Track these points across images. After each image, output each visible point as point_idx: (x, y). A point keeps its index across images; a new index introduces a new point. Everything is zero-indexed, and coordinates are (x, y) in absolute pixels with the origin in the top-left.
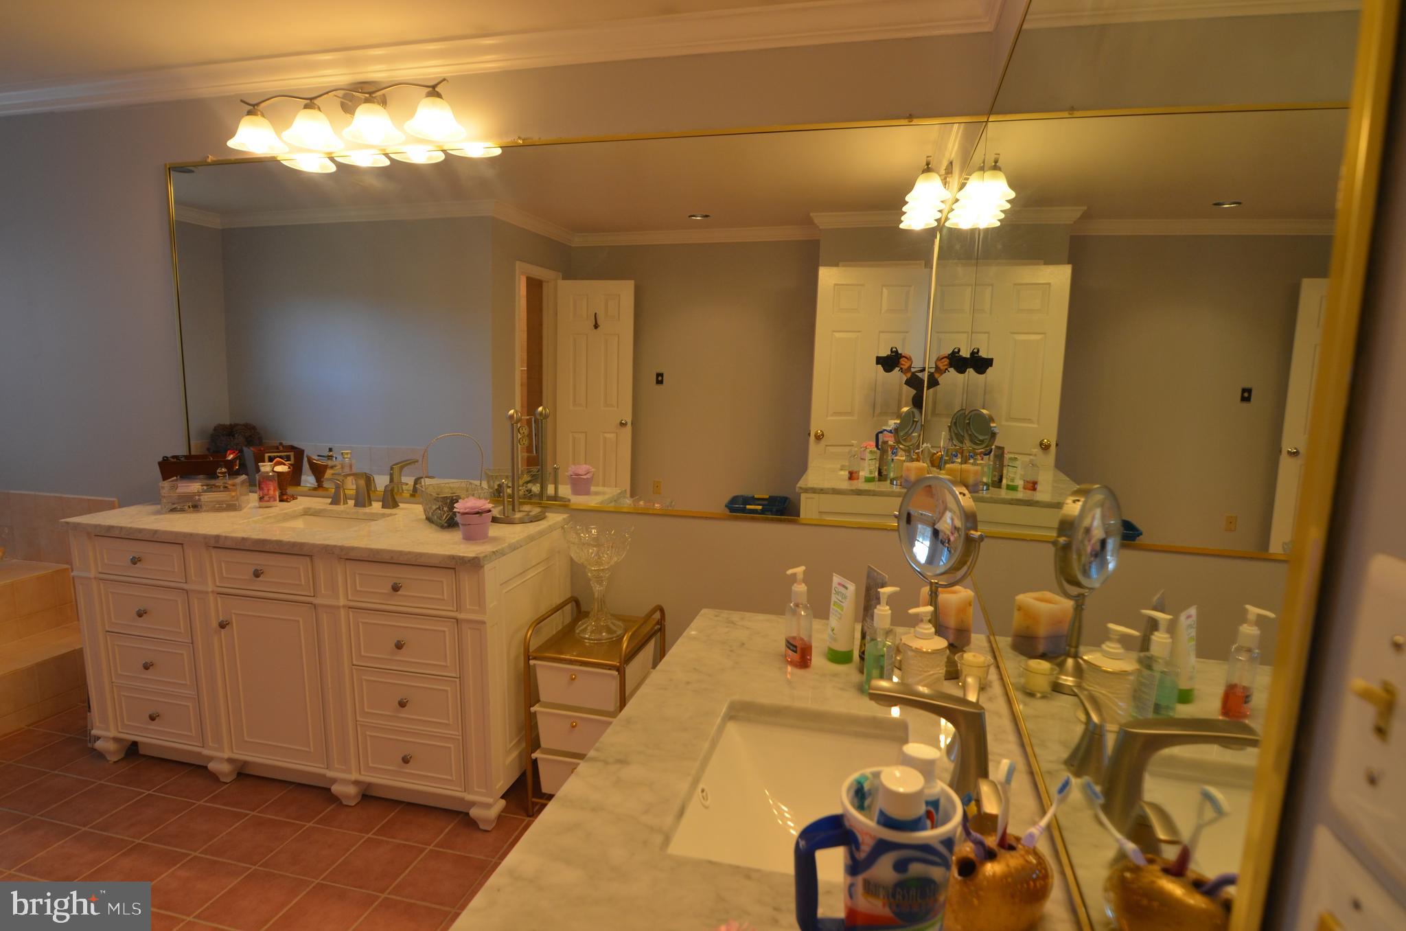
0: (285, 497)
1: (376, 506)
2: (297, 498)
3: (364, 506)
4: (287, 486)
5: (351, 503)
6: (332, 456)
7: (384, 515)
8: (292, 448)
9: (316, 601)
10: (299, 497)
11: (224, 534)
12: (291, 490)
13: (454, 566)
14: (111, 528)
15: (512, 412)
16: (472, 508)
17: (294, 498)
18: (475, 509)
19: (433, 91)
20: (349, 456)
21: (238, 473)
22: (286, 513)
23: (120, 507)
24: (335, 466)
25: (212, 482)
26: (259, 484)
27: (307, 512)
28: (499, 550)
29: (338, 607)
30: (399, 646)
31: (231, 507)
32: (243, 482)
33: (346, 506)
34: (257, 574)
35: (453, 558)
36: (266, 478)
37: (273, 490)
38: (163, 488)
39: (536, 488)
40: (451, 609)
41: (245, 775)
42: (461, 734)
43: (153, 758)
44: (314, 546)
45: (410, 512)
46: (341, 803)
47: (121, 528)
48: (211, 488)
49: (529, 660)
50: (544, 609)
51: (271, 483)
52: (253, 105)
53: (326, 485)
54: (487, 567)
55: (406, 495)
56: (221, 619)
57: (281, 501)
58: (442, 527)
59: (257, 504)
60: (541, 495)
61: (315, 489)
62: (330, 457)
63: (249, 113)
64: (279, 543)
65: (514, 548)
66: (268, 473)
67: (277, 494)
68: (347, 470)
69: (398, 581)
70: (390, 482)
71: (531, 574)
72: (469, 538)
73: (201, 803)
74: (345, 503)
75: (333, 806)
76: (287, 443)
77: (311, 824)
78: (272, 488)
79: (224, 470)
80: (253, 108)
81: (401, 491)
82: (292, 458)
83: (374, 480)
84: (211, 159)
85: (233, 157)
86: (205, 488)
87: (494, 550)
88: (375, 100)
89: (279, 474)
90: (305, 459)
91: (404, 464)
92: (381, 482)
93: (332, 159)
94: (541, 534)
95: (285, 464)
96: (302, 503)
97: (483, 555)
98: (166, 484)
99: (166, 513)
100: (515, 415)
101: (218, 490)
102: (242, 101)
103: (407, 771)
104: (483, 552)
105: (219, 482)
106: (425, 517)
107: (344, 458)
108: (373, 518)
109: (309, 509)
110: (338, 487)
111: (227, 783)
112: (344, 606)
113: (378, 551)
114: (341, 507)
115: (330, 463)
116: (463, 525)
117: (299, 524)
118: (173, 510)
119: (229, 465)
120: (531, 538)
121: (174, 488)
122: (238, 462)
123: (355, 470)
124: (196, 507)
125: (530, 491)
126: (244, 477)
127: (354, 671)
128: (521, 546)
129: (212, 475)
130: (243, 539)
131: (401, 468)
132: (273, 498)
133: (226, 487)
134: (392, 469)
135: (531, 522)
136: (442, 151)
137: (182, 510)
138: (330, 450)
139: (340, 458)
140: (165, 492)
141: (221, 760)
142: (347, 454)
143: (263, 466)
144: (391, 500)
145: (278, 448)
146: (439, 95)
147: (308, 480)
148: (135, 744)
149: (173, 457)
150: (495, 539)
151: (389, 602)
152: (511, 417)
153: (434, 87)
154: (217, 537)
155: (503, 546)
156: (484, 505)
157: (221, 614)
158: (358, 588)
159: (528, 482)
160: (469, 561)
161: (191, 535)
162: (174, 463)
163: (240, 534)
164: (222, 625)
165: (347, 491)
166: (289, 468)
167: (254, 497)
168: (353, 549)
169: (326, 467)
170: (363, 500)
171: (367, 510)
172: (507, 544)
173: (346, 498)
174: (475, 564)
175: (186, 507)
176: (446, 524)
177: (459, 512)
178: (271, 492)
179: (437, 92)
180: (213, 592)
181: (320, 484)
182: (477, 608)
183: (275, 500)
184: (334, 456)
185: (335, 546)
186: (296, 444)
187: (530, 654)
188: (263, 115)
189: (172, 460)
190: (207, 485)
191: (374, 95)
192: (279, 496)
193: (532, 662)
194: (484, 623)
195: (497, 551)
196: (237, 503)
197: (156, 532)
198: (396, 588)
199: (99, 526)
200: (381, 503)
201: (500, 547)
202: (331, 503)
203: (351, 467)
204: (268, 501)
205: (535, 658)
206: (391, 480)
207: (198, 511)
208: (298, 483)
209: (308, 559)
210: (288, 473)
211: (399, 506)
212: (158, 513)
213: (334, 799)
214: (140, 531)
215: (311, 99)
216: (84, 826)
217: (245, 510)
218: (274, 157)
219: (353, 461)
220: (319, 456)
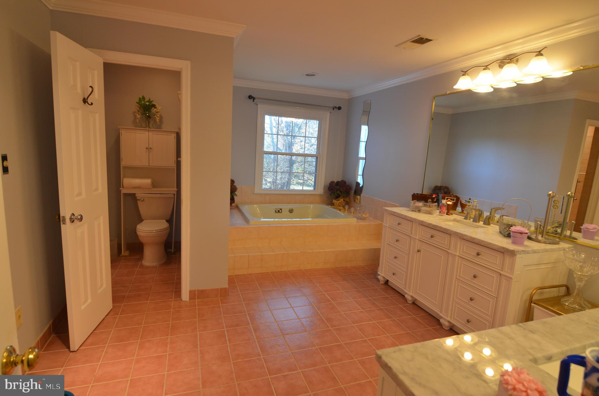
0: (449, 213)
1: (481, 223)
2: (453, 215)
3: (476, 222)
4: (450, 209)
5: (472, 220)
6: (469, 201)
7: (483, 227)
8: (456, 197)
9: (449, 251)
10: (454, 215)
11: (425, 221)
12: (451, 212)
13: (503, 251)
14: (395, 212)
15: (550, 192)
16: (518, 230)
17: (452, 214)
18: (519, 231)
19: (539, 53)
20: (476, 202)
21: (435, 202)
22: (447, 219)
23: (400, 207)
24: (471, 206)
25: (426, 204)
26: (441, 207)
27: (455, 220)
28: (526, 250)
29: (456, 256)
30: (475, 277)
31: (430, 213)
32: (435, 206)
33: (469, 221)
34: (432, 237)
35: (503, 248)
36: (443, 205)
37: (445, 210)
38: (411, 203)
39: (559, 230)
40: (499, 269)
41: (414, 303)
42: (492, 320)
43: (391, 287)
44: (452, 231)
45: (494, 228)
46: (442, 327)
47: (397, 213)
48: (425, 206)
49: (531, 303)
50: (547, 284)
51: (444, 207)
52: (465, 72)
53: (465, 212)
54: (518, 256)
55: (495, 222)
56: (418, 249)
57: (447, 214)
58: (505, 236)
59: (438, 214)
60: (561, 234)
61: (460, 213)
62: (469, 202)
63: (463, 75)
64: (441, 227)
65: (534, 252)
66: (444, 203)
67: (446, 212)
68: (474, 208)
69: (479, 252)
70: (490, 215)
71: (543, 266)
72: (514, 243)
73: (400, 306)
74: (470, 220)
75: (440, 327)
76: (454, 194)
77: (430, 328)
78: (444, 209)
79: (430, 200)
80: (465, 73)
81: (493, 219)
82: (455, 200)
83: (483, 213)
84: (448, 92)
85: (455, 91)
86: (423, 205)
87: (524, 250)
88: (512, 62)
89: (448, 205)
90: (459, 201)
91: (497, 209)
92: (486, 214)
93: (492, 87)
94: (553, 250)
95: (451, 202)
96: (454, 216)
97: (517, 250)
98: (412, 202)
99: (410, 211)
100: (552, 194)
101: (427, 206)
102: (462, 71)
103: (468, 326)
104: (517, 249)
105: (428, 204)
106: (499, 231)
107: (474, 203)
108: (478, 227)
109: (456, 219)
110: (468, 213)
111: (409, 304)
112: (458, 256)
113: (474, 238)
114: (468, 221)
115: (468, 204)
116: (512, 236)
117: (451, 223)
118: (413, 211)
119: (433, 199)
120: (546, 251)
121: (414, 203)
122: (436, 198)
123: (477, 208)
124: (419, 211)
125: (557, 231)
126: (436, 204)
127: (457, 281)
128: (539, 252)
129: (427, 202)
130: (430, 224)
131: (496, 210)
132: (444, 213)
133: (430, 206)
134: (491, 210)
135: (550, 244)
136: (542, 77)
137: (415, 211)
138: (470, 199)
139: (473, 202)
140: (411, 204)
141: (409, 295)
142: (476, 201)
143: (443, 201)
144: (488, 221)
145: (451, 196)
146: (542, 55)
147: (459, 209)
148: (388, 281)
149: (417, 194)
150: (527, 246)
151: (475, 259)
152: (550, 195)
153: (540, 52)
154: (423, 222)
155: (529, 249)
156: (524, 230)
157: (419, 247)
158: (464, 250)
159: (557, 227)
160: (510, 251)
161: (415, 219)
162: (416, 196)
163: (430, 222)
164: (418, 251)
165: (471, 216)
166: (452, 203)
167: (438, 211)
168: (465, 235)
169: (466, 205)
170: (476, 220)
171: (477, 224)
172: (531, 249)
173: (470, 218)
174: (512, 253)
175: (417, 211)
176: (506, 235)
177: (512, 231)
178: (444, 211)
179: (541, 53)
180: (418, 239)
181: (463, 211)
182: (510, 272)
183: (445, 214)
184: (471, 201)
185: (459, 233)
186: (458, 195)
187: (532, 300)
188: (468, 75)
189: (417, 195)
190: (424, 204)
191: (512, 60)
192: (446, 213)
193: (532, 304)
194: (511, 278)
195: (525, 251)
196: (432, 212)
197: (406, 216)
198: (478, 254)
199: (392, 211)
200: (483, 222)
201: (527, 250)
202: (464, 219)
203: (476, 207)
204: (442, 213)
205: (535, 303)
206: (490, 214)
207: (420, 212)
208: (455, 210)
209: (449, 235)
210: (451, 205)
211: (490, 225)
212: (408, 211)
213: (440, 324)
214: (402, 215)
215: (486, 66)
216: (371, 297)
217: (434, 215)
218: (469, 89)
219: (478, 205)
220: (465, 201)
